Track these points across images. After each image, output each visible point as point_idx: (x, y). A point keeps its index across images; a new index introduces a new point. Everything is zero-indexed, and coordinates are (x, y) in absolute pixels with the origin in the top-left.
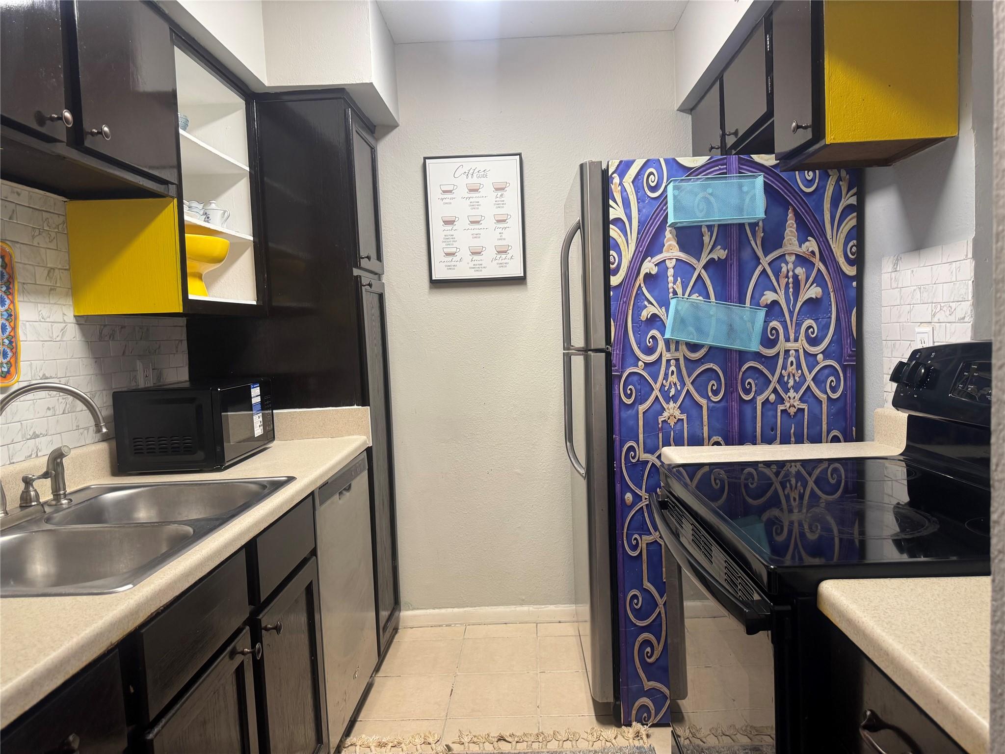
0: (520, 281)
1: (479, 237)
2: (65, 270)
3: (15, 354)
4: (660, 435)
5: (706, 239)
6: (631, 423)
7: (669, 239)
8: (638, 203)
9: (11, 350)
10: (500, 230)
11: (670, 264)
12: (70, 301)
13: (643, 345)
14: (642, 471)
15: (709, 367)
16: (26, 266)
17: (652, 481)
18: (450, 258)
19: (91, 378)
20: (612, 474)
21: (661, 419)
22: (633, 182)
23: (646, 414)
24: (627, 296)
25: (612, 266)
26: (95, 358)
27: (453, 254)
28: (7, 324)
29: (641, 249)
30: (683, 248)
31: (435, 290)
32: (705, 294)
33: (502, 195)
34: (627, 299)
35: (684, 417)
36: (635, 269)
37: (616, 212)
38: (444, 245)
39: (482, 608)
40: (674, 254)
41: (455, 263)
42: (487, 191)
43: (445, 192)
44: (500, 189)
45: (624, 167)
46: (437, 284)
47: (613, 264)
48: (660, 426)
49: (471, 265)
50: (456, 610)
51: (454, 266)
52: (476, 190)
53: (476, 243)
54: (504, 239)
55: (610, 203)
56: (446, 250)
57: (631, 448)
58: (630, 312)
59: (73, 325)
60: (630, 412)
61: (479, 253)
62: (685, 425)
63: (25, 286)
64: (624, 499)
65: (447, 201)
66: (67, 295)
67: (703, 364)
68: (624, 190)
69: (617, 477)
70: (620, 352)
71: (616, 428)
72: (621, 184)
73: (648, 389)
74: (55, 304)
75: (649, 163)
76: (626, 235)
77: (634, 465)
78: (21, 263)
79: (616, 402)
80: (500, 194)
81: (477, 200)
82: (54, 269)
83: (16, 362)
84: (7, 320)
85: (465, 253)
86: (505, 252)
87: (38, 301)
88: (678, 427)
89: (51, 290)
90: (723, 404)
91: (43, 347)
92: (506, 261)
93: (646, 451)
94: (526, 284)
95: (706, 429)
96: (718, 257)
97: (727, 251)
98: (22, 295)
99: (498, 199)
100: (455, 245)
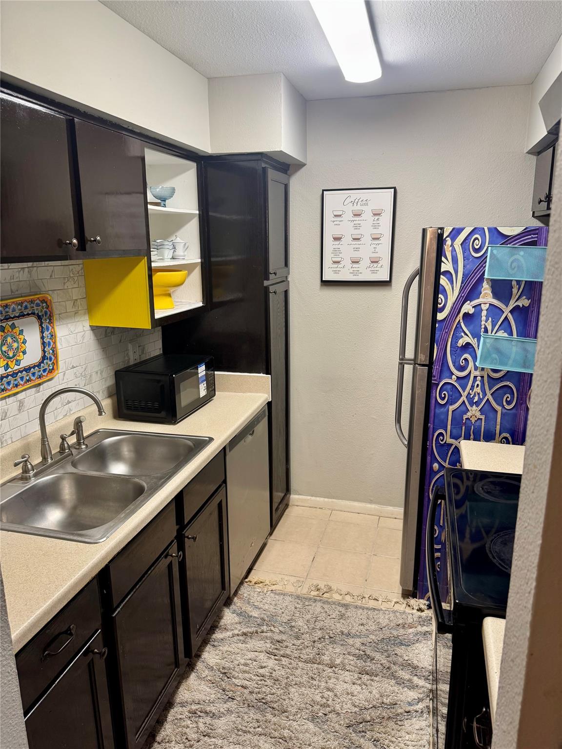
0: (386, 284)
1: (358, 251)
2: (84, 298)
3: (56, 358)
4: (464, 428)
5: (515, 291)
6: (442, 417)
7: (486, 288)
8: (464, 260)
9: (54, 356)
10: (375, 246)
11: (485, 307)
12: (87, 317)
13: (457, 364)
14: (447, 450)
15: (506, 384)
16: (61, 303)
17: (454, 458)
18: (336, 265)
19: (100, 362)
20: (425, 450)
21: (465, 417)
22: (461, 245)
23: (455, 412)
24: (449, 329)
25: (439, 306)
26: (103, 348)
27: (339, 262)
28: (51, 341)
29: (463, 294)
30: (496, 295)
31: (325, 287)
32: (509, 331)
33: (378, 219)
34: (448, 330)
35: (483, 417)
36: (457, 309)
37: (446, 266)
38: (332, 255)
39: (344, 501)
40: (488, 300)
41: (340, 269)
42: (368, 216)
43: (336, 216)
44: (377, 214)
45: (456, 232)
46: (326, 283)
47: (440, 304)
48: (464, 421)
49: (351, 270)
50: (326, 500)
51: (339, 271)
52: (359, 215)
53: (356, 255)
54: (377, 252)
55: (442, 260)
56: (334, 259)
57: (441, 434)
58: (450, 340)
59: (89, 331)
60: (442, 410)
61: (358, 262)
62: (483, 423)
63: (61, 316)
64: (433, 467)
65: (337, 223)
66: (85, 314)
67: (502, 381)
68: (454, 250)
69: (429, 452)
70: (439, 367)
71: (431, 419)
72: (452, 245)
73: (458, 395)
74: (78, 321)
75: (476, 231)
76: (452, 283)
77: (442, 445)
78: (57, 302)
79: (433, 401)
80: (377, 218)
81: (359, 222)
82: (77, 300)
83: (57, 362)
84: (50, 339)
85: (347, 262)
86: (377, 262)
87: (68, 322)
88: (478, 423)
89: (76, 313)
90: (514, 411)
91: (72, 349)
92: (377, 269)
93: (452, 437)
94: (391, 285)
95: (498, 427)
96: (523, 305)
97: (530, 301)
98: (59, 320)
99: (374, 222)
100: (341, 255)
